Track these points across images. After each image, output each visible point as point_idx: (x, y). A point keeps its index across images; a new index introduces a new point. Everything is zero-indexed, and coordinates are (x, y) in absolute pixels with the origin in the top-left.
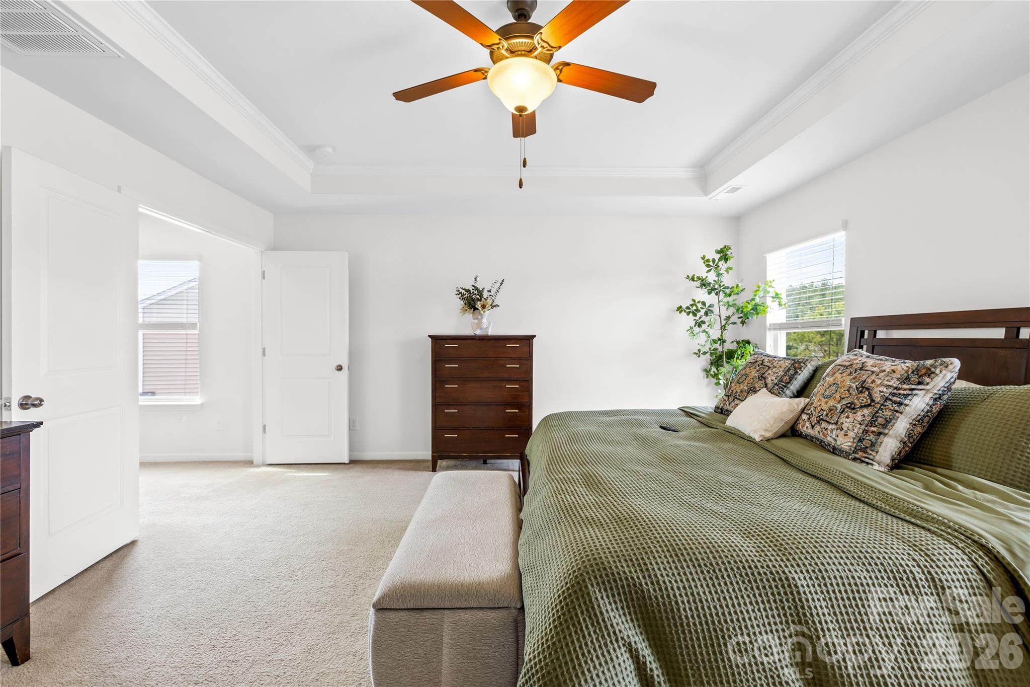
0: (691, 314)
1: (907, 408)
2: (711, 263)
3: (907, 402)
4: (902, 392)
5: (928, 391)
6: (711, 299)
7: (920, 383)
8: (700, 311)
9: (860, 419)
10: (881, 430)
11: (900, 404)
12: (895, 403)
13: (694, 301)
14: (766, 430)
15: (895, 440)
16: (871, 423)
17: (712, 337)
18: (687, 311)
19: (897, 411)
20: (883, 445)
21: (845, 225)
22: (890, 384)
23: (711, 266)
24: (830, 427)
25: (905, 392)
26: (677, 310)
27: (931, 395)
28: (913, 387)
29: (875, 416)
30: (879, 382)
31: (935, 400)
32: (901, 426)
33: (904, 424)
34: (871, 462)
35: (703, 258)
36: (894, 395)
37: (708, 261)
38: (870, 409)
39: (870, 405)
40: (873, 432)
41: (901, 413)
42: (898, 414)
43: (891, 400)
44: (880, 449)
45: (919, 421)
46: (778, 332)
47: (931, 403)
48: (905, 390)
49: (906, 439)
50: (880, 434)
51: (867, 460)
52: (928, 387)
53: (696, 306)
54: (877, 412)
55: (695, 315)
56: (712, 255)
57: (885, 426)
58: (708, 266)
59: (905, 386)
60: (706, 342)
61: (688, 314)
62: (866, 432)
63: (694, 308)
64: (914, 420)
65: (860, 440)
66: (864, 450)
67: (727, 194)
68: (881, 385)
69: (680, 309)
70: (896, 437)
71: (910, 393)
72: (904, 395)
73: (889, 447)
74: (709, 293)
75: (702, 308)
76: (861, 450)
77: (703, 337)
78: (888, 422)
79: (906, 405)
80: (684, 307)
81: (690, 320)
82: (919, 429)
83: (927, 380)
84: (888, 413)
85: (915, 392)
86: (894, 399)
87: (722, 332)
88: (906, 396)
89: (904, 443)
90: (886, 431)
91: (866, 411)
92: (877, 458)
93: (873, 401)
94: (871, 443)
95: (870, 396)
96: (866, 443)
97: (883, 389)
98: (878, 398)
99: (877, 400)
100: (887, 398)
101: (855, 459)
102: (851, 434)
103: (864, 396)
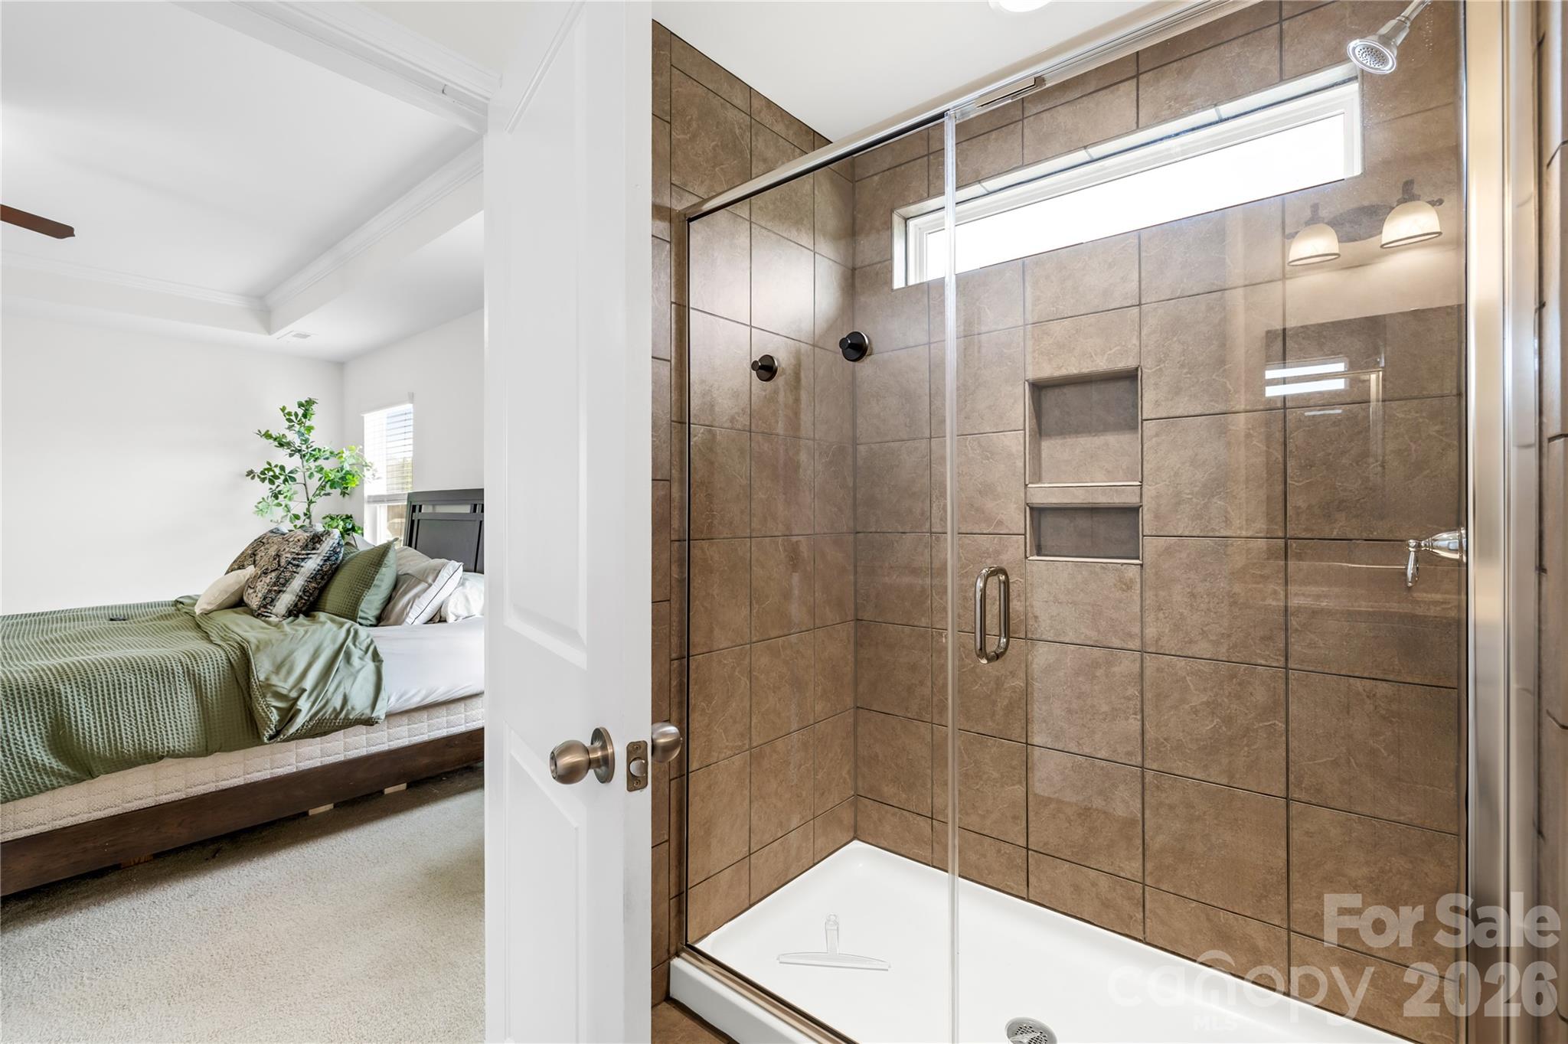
0: (267, 481)
1: (302, 569)
2: (293, 418)
3: (302, 564)
4: (300, 556)
5: (319, 554)
6: (293, 463)
7: (314, 549)
8: (279, 478)
9: (268, 581)
10: (281, 589)
11: (298, 566)
12: (294, 565)
13: (269, 464)
14: (209, 604)
15: (291, 595)
16: (275, 584)
17: (294, 512)
18: (263, 476)
19: (295, 572)
20: (280, 600)
21: (411, 398)
22: (294, 550)
23: (293, 421)
25: (303, 557)
26: (247, 476)
27: (321, 557)
28: (309, 552)
29: (278, 578)
30: (287, 549)
31: (325, 561)
32: (297, 584)
33: (299, 582)
34: (269, 615)
35: (283, 410)
36: (294, 559)
37: (289, 414)
38: (276, 572)
39: (277, 569)
40: (275, 591)
41: (298, 573)
42: (295, 574)
43: (291, 563)
44: (277, 604)
45: (313, 578)
46: (378, 506)
47: (321, 563)
48: (303, 554)
49: (300, 594)
50: (280, 591)
51: (266, 614)
52: (318, 552)
53: (273, 471)
54: (280, 574)
55: (272, 482)
56: (293, 408)
57: (284, 585)
58: (290, 420)
59: (303, 552)
60: (282, 518)
61: (263, 480)
62: (270, 591)
63: (271, 473)
64: (308, 578)
65: (264, 599)
66: (265, 607)
67: (295, 338)
68: (288, 552)
69: (250, 473)
70: (292, 593)
71: (306, 556)
72: (301, 559)
73: (286, 600)
74: (291, 455)
75: (281, 474)
76: (263, 607)
77: (280, 512)
78: (287, 581)
79: (302, 567)
80: (258, 470)
81: (265, 489)
82: (313, 585)
83: (318, 546)
84: (288, 574)
85: (310, 556)
86: (294, 562)
87: (309, 506)
88: (303, 559)
89: (300, 597)
90: (285, 589)
91: (273, 574)
92: (274, 611)
93: (279, 565)
94: (273, 600)
95: (279, 562)
96: (268, 600)
97: (289, 555)
98: (283, 562)
99: (282, 564)
100: (290, 563)
101: (259, 614)
102: (260, 595)
103: (276, 561)
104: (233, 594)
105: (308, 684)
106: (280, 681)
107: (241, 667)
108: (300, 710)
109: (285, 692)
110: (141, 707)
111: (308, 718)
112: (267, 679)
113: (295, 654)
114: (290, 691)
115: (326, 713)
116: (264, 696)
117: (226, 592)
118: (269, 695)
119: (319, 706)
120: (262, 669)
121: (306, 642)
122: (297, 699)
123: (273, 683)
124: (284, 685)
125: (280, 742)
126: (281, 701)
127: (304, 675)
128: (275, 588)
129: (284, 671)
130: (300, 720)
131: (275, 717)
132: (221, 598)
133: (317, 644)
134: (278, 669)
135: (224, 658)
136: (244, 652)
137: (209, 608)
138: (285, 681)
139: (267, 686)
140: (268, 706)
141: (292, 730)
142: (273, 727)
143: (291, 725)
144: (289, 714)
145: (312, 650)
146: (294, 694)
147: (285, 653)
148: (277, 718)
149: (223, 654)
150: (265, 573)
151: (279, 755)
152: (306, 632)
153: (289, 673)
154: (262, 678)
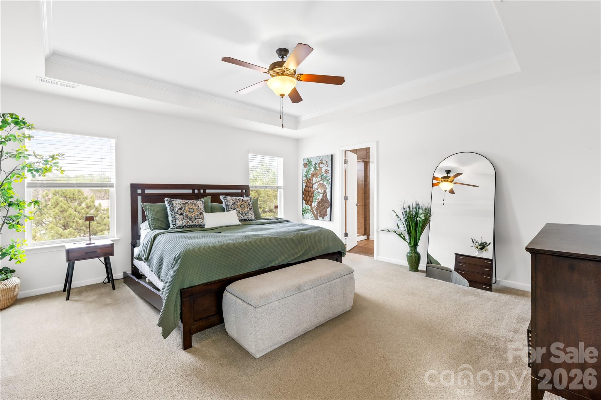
24: (249, 215)
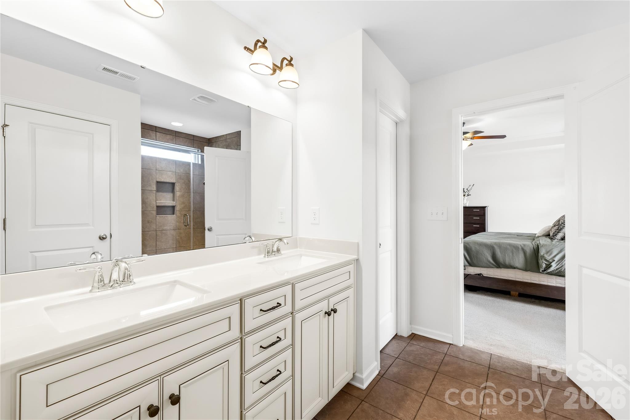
9: (555, 229)
15: (563, 234)
16: (557, 230)
20: (559, 235)
29: (558, 228)
38: (558, 226)
50: (559, 232)
51: (554, 238)
57: (560, 230)
62: (555, 232)
65: (554, 234)
66: (554, 236)
73: (561, 235)
84: (562, 227)
91: (557, 227)
92: (556, 238)
93: (559, 224)
94: (556, 235)
95: (559, 223)
96: (555, 234)
97: (562, 221)
98: (560, 223)
99: (560, 224)
100: (562, 223)
101: (552, 238)
102: (552, 233)
103: (558, 223)
104: (547, 232)
105: (556, 259)
106: (547, 256)
107: (536, 250)
108: (552, 266)
109: (548, 260)
110: (511, 254)
111: (555, 269)
112: (543, 255)
113: (554, 250)
114: (550, 260)
115: (562, 269)
116: (542, 259)
117: (545, 231)
118: (543, 259)
119: (559, 267)
120: (542, 252)
121: (557, 247)
122: (552, 262)
123: (545, 256)
124: (549, 258)
125: (545, 274)
126: (547, 262)
127: (555, 256)
128: (557, 231)
129: (549, 254)
130: (552, 269)
131: (544, 266)
132: (543, 233)
133: (562, 248)
134: (547, 253)
135: (532, 247)
136: (538, 246)
137: (540, 235)
138: (549, 256)
139: (543, 257)
140: (543, 262)
141: (549, 271)
142: (543, 268)
143: (549, 270)
144: (549, 266)
145: (559, 250)
146: (551, 261)
147: (550, 249)
148: (545, 266)
149: (532, 246)
150: (555, 226)
151: (550, 279)
152: (559, 244)
153: (550, 254)
154: (542, 254)
